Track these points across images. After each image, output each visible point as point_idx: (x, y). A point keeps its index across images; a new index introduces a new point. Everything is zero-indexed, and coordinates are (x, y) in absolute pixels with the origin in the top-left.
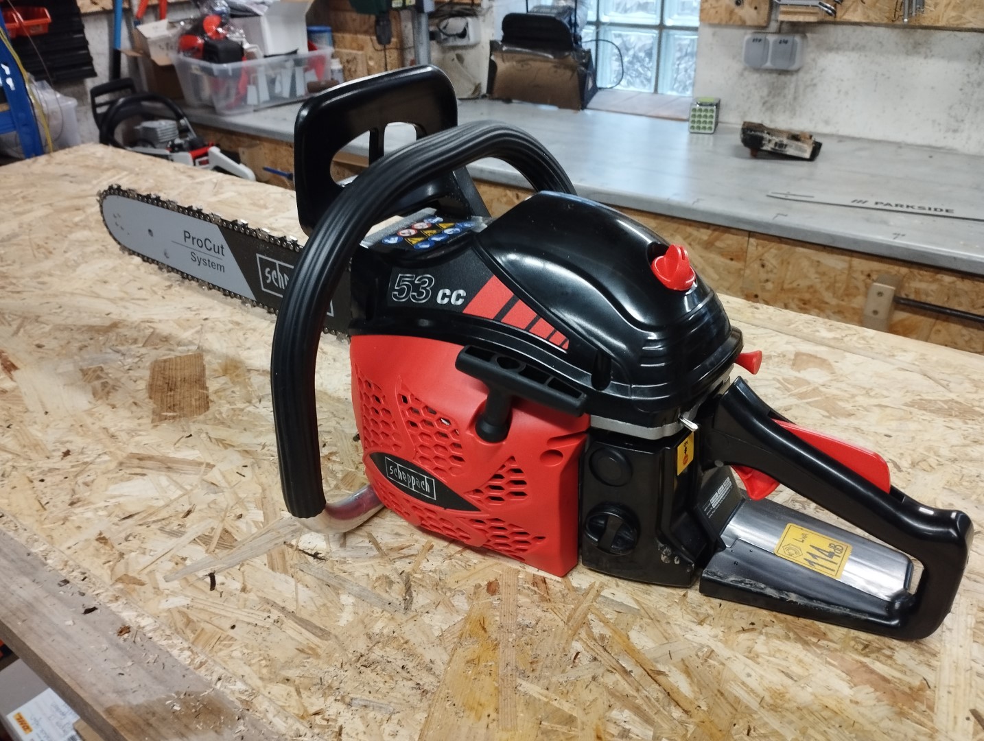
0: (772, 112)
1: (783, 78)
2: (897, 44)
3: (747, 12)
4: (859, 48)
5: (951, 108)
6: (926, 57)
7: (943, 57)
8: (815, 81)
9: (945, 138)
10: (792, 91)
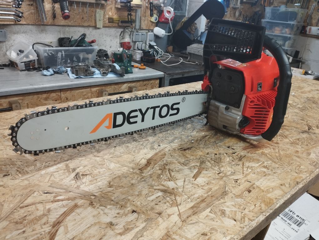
2: (36, 30)
4: (24, 32)
6: (46, 34)
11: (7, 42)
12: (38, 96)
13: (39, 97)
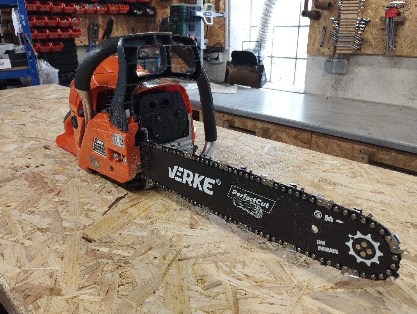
0: (336, 91)
1: (340, 77)
2: (387, 63)
3: (325, 50)
4: (371, 65)
5: (411, 89)
6: (399, 69)
7: (406, 69)
8: (353, 78)
9: (409, 102)
10: (344, 82)
11: (348, 75)
12: (288, 131)
13: (289, 133)
